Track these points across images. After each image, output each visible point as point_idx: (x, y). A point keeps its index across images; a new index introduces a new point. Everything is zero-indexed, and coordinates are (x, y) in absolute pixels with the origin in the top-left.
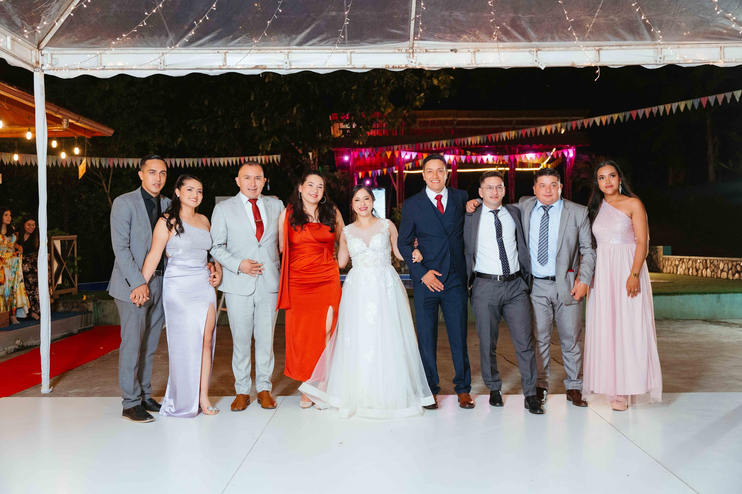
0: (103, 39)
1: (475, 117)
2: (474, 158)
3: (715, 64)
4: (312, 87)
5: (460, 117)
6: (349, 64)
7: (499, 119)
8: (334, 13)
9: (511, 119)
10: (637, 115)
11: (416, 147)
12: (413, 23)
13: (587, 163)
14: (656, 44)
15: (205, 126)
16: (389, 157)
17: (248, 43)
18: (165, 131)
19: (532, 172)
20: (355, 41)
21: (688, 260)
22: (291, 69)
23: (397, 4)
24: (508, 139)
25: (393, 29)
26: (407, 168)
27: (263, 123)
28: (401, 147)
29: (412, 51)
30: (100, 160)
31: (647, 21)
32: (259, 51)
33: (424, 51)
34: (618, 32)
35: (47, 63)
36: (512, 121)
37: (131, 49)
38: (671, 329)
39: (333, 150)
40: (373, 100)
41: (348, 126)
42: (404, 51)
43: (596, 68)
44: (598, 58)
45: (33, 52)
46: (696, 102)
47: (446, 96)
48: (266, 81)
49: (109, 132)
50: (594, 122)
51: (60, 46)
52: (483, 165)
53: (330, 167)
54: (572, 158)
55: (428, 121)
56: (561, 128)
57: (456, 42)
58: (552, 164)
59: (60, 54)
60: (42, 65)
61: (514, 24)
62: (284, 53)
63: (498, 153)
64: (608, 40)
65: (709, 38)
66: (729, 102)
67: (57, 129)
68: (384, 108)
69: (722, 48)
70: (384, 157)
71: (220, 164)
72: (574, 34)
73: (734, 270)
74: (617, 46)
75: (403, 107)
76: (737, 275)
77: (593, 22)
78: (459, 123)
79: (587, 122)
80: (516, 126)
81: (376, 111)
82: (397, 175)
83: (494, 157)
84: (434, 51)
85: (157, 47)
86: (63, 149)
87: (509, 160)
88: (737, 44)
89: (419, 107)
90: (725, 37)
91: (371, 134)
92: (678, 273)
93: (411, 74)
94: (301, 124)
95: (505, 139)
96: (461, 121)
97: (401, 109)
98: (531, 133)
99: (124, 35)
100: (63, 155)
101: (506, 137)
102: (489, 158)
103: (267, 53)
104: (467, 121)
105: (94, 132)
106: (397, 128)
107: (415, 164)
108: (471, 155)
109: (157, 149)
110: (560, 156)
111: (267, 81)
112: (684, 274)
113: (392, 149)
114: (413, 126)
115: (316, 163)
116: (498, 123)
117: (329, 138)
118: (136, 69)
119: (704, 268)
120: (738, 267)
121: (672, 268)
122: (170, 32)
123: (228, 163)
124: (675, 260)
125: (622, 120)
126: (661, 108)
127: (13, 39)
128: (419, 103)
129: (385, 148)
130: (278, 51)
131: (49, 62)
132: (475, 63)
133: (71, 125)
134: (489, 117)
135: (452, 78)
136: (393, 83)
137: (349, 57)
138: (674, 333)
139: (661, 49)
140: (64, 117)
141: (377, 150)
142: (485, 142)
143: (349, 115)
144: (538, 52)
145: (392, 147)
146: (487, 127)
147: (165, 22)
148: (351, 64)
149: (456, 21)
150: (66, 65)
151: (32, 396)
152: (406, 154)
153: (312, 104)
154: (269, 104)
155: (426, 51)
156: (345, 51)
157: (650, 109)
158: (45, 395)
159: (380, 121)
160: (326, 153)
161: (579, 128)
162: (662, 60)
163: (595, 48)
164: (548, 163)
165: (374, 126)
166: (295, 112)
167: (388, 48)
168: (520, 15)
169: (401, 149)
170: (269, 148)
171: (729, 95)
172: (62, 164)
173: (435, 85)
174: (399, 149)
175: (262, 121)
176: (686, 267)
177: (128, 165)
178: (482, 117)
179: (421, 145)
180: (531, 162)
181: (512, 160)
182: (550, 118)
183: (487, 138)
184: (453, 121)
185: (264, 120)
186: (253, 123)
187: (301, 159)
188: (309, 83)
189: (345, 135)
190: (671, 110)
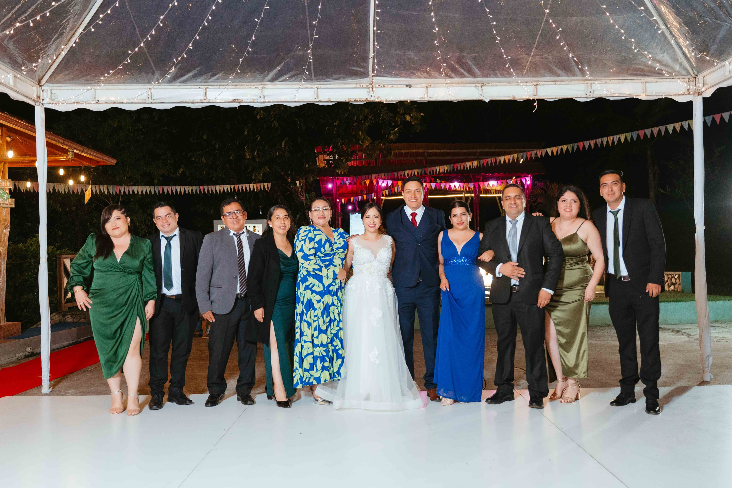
0: (96, 76)
1: (443, 149)
2: (443, 185)
3: (638, 97)
4: (299, 123)
5: (430, 149)
6: (316, 97)
7: (464, 151)
8: (300, 53)
9: (475, 151)
10: (584, 146)
11: (391, 176)
12: (371, 61)
13: (543, 189)
14: (587, 80)
15: (204, 158)
16: (368, 185)
17: (225, 79)
18: (168, 162)
19: (495, 197)
20: (321, 77)
22: (264, 102)
23: (356, 44)
24: (472, 168)
25: (354, 66)
26: (384, 195)
27: (255, 154)
28: (378, 175)
29: (371, 86)
30: (108, 187)
31: (575, 59)
32: (236, 87)
33: (383, 86)
34: (552, 69)
35: (47, 98)
36: (476, 152)
37: (122, 85)
39: (318, 178)
40: (353, 134)
41: (331, 157)
42: (364, 86)
43: (534, 101)
44: (535, 92)
45: (35, 88)
46: (635, 134)
47: (418, 131)
48: (258, 118)
49: (112, 162)
50: (547, 153)
51: (59, 82)
52: (451, 191)
53: (316, 194)
54: (529, 185)
55: (402, 153)
56: (518, 159)
57: (410, 78)
59: (59, 90)
60: (43, 100)
61: (461, 62)
62: (258, 88)
63: (464, 181)
64: (544, 76)
65: (632, 75)
66: (663, 134)
67: (63, 159)
68: (363, 141)
69: (644, 83)
70: (363, 185)
71: (216, 190)
72: (512, 70)
73: (669, 282)
74: (552, 81)
75: (380, 140)
76: (672, 287)
77: (530, 60)
78: (430, 154)
79: (541, 152)
80: (480, 157)
81: (355, 144)
83: (462, 184)
84: (391, 86)
85: (145, 83)
86: (71, 177)
87: (474, 187)
88: (657, 80)
89: (394, 140)
90: (646, 74)
91: (352, 164)
93: (387, 111)
94: (289, 156)
95: (468, 168)
96: (431, 152)
97: (377, 142)
98: (492, 162)
99: (111, 72)
100: (71, 182)
101: (470, 166)
102: (456, 185)
103: (244, 88)
104: (436, 152)
105: (98, 162)
106: (375, 159)
107: (392, 191)
108: (441, 182)
109: (162, 179)
113: (370, 178)
114: (389, 157)
115: (304, 191)
116: (465, 154)
117: (315, 168)
118: (126, 103)
120: (673, 279)
122: (157, 69)
123: (224, 190)
125: (570, 151)
126: (605, 139)
127: (15, 77)
128: (394, 136)
129: (364, 177)
130: (253, 87)
131: (49, 97)
132: (428, 96)
133: (76, 155)
134: (455, 149)
135: (422, 114)
136: (371, 119)
137: (316, 91)
139: (591, 84)
140: (70, 148)
141: (357, 179)
142: (451, 170)
143: (332, 148)
144: (483, 87)
145: (370, 176)
146: (455, 158)
147: (151, 60)
148: (318, 98)
149: (409, 59)
150: (63, 99)
151: (34, 396)
152: (383, 182)
153: (299, 139)
154: (260, 138)
155: (384, 86)
156: (312, 86)
157: (595, 141)
158: (45, 395)
159: (359, 153)
160: (312, 181)
161: (534, 158)
162: (591, 94)
163: (533, 83)
165: (354, 157)
166: (283, 145)
167: (350, 84)
168: (465, 54)
170: (261, 177)
171: (663, 128)
172: (73, 191)
173: (407, 121)
174: (377, 177)
177: (133, 191)
178: (449, 149)
179: (396, 174)
180: (494, 188)
181: (477, 187)
182: (510, 150)
183: (453, 167)
184: (424, 152)
185: (256, 152)
186: (246, 155)
187: (290, 187)
188: (296, 119)
189: (328, 166)
190: (613, 141)
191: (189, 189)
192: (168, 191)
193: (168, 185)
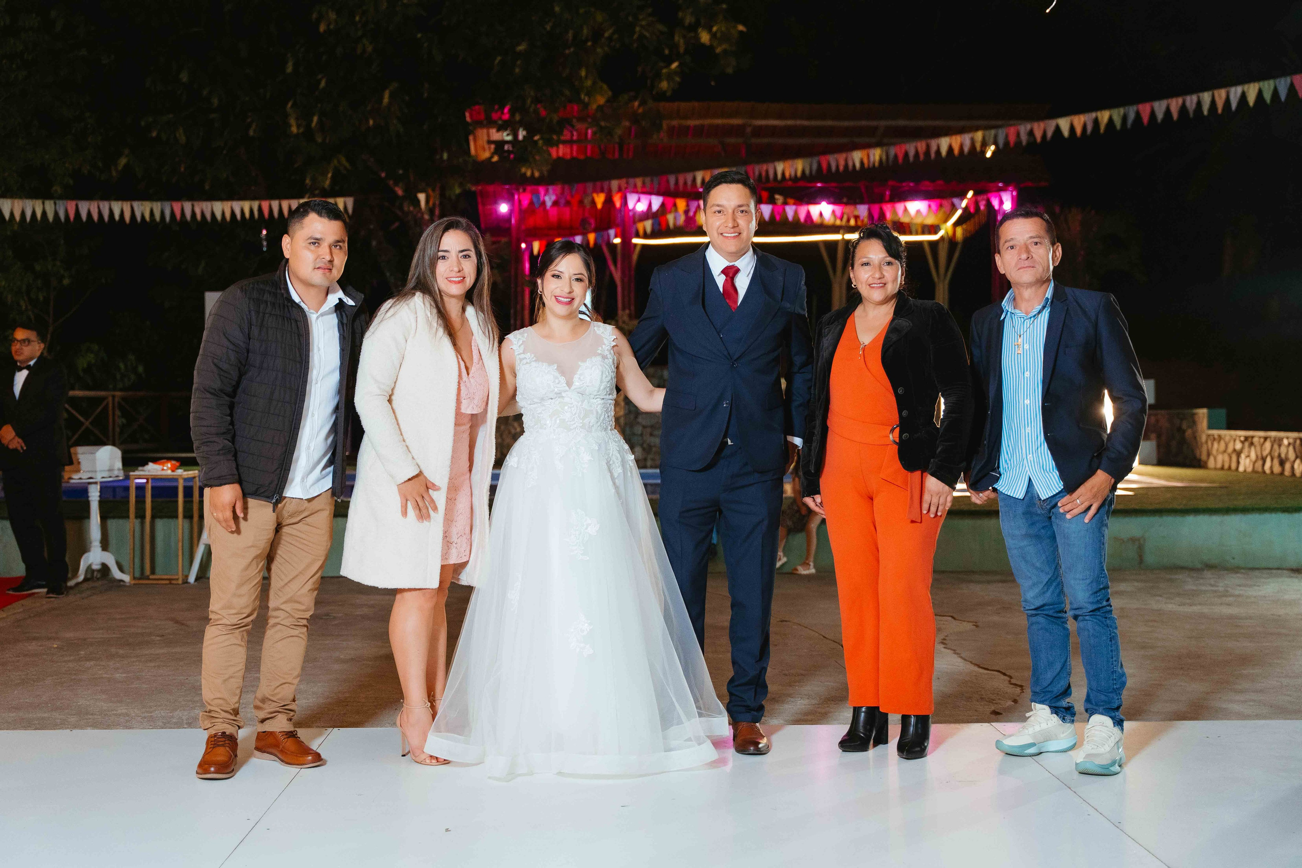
1: (794, 118)
2: (790, 211)
4: (426, 45)
5: (760, 119)
7: (846, 124)
9: (874, 123)
10: (1153, 114)
11: (660, 184)
15: (181, 131)
16: (599, 206)
18: (89, 140)
19: (921, 243)
21: (1262, 440)
24: (866, 166)
26: (641, 232)
27: (314, 124)
28: (627, 183)
36: (876, 128)
38: (1221, 589)
39: (474, 189)
40: (564, 75)
41: (508, 135)
46: (1283, 85)
47: (730, 70)
48: (321, 31)
50: (1058, 129)
52: (810, 226)
55: (688, 127)
56: (985, 145)
58: (964, 226)
63: (845, 200)
68: (588, 94)
70: (588, 207)
71: (213, 214)
75: (632, 94)
78: (759, 132)
79: (1041, 129)
80: (885, 141)
81: (570, 102)
82: (619, 249)
83: (838, 209)
87: (871, 216)
89: (669, 94)
91: (561, 154)
92: (1241, 469)
93: (651, 19)
94: (401, 130)
95: (858, 165)
96: (761, 127)
97: (626, 97)
98: (917, 152)
101: (862, 163)
102: (823, 210)
104: (775, 127)
106: (617, 140)
107: (660, 224)
108: (785, 203)
109: (71, 182)
110: (982, 208)
111: (322, 28)
112: (1254, 471)
113: (606, 187)
114: (655, 136)
116: (846, 131)
117: (465, 162)
119: (1297, 457)
121: (1226, 458)
123: (233, 213)
124: (1235, 440)
125: (1118, 124)
126: (1206, 97)
128: (669, 83)
129: (590, 186)
134: (824, 118)
135: (741, 28)
136: (610, 39)
138: (1226, 596)
141: (574, 191)
142: (814, 172)
143: (510, 110)
145: (606, 184)
152: (639, 200)
153: (426, 85)
154: (326, 83)
157: (1180, 100)
159: (579, 126)
160: (460, 195)
161: (1024, 143)
164: (956, 224)
165: (566, 135)
166: (386, 100)
169: (626, 188)
170: (328, 182)
173: (703, 45)
174: (623, 189)
175: (312, 121)
176: (1257, 456)
178: (809, 118)
179: (672, 179)
180: (919, 220)
181: (876, 216)
182: (962, 123)
183: (819, 165)
184: (743, 127)
185: (315, 119)
186: (290, 126)
187: (401, 208)
188: (419, 35)
189: (500, 157)
190: (1228, 101)
191: (143, 209)
192: (89, 214)
193: (89, 197)
